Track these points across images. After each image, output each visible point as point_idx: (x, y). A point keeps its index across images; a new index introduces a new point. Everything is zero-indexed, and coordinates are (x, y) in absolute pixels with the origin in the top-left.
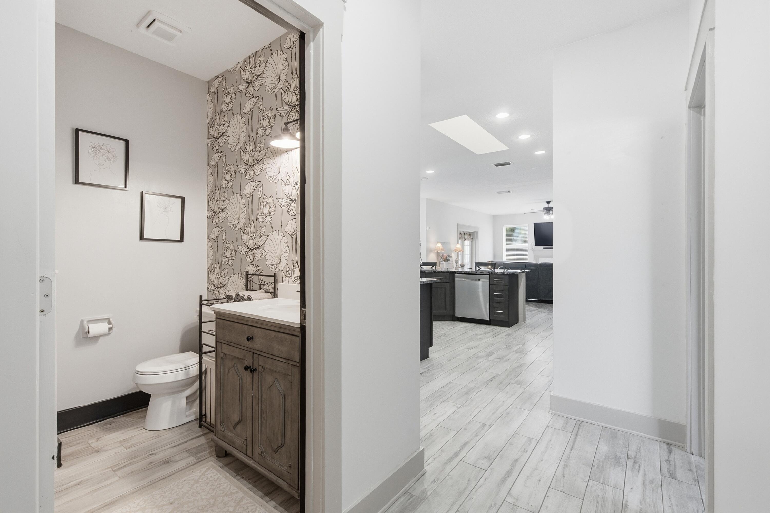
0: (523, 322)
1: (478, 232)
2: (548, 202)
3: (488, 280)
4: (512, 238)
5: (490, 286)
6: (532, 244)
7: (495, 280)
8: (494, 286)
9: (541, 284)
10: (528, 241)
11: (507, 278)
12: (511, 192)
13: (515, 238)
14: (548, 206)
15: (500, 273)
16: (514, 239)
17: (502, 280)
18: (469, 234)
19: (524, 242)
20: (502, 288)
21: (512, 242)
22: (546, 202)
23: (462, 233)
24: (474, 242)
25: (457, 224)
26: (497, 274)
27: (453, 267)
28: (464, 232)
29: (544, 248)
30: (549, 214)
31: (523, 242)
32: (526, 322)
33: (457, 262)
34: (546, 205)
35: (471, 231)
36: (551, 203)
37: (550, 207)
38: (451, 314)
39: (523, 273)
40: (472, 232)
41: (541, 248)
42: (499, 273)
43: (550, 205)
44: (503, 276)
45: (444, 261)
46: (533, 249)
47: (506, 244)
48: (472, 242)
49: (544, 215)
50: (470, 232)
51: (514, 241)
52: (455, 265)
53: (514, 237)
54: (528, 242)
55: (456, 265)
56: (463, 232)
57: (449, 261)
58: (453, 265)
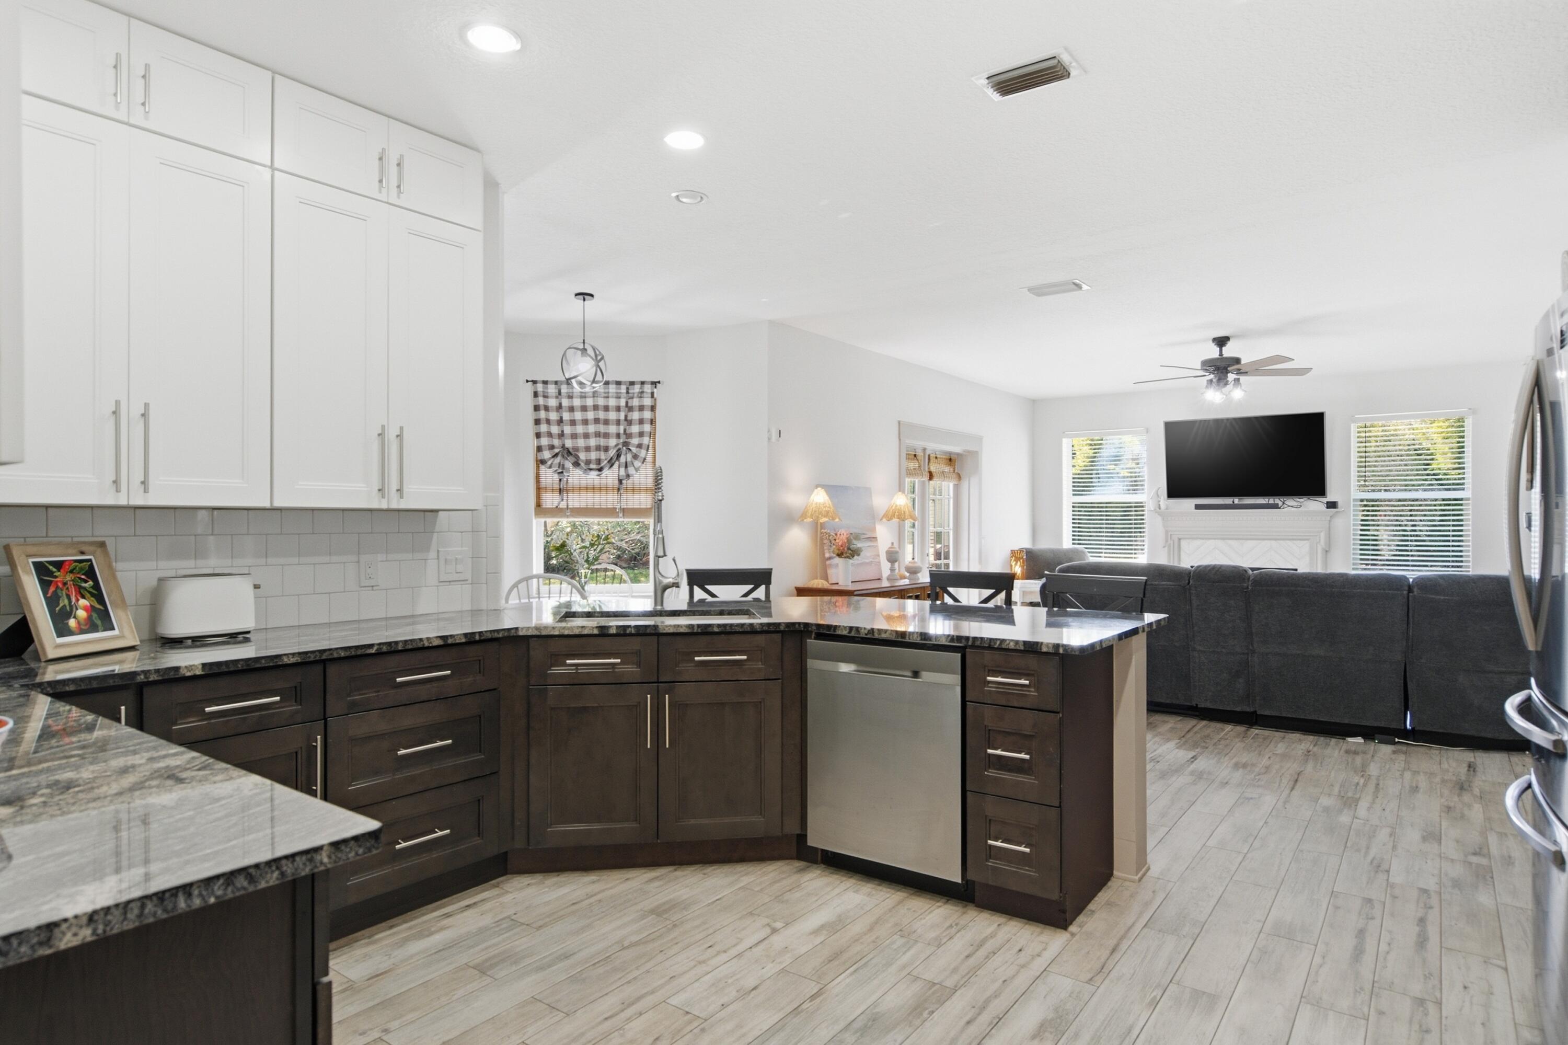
0: (1137, 878)
1: (977, 453)
2: (1221, 342)
3: (959, 677)
4: (1091, 474)
5: (969, 712)
6: (1157, 492)
7: (989, 678)
8: (988, 712)
9: (1202, 649)
10: (1146, 483)
11: (1051, 671)
12: (1085, 287)
13: (1101, 473)
14: (1221, 354)
15: (1017, 642)
16: (1099, 478)
17: (1027, 682)
18: (948, 457)
19: (1132, 486)
20: (1027, 722)
21: (1093, 487)
22: (1214, 340)
23: (920, 453)
24: (965, 484)
25: (899, 422)
26: (1000, 649)
27: (882, 576)
28: (928, 452)
29: (1198, 507)
30: (1222, 384)
31: (1127, 486)
32: (1149, 869)
33: (893, 557)
34: (1213, 352)
35: (955, 449)
36: (1230, 345)
37: (1227, 358)
38: (792, 828)
39: (1134, 638)
40: (958, 454)
41: (1187, 504)
42: (1012, 646)
43: (1229, 351)
44: (1031, 662)
45: (839, 555)
46: (1163, 507)
47: (1074, 495)
48: (957, 488)
49: (1207, 387)
50: (950, 453)
51: (1099, 484)
52: (886, 567)
53: (1098, 470)
54: (1146, 487)
55: (892, 570)
56: (924, 454)
57: (859, 555)
58: (880, 569)
